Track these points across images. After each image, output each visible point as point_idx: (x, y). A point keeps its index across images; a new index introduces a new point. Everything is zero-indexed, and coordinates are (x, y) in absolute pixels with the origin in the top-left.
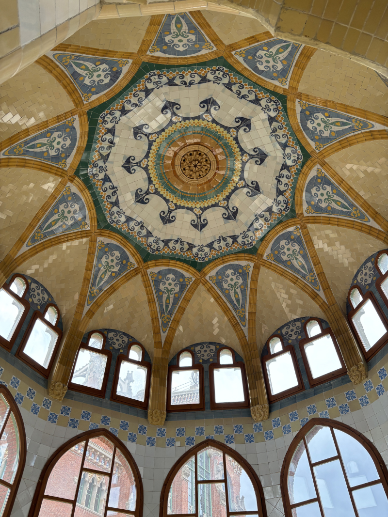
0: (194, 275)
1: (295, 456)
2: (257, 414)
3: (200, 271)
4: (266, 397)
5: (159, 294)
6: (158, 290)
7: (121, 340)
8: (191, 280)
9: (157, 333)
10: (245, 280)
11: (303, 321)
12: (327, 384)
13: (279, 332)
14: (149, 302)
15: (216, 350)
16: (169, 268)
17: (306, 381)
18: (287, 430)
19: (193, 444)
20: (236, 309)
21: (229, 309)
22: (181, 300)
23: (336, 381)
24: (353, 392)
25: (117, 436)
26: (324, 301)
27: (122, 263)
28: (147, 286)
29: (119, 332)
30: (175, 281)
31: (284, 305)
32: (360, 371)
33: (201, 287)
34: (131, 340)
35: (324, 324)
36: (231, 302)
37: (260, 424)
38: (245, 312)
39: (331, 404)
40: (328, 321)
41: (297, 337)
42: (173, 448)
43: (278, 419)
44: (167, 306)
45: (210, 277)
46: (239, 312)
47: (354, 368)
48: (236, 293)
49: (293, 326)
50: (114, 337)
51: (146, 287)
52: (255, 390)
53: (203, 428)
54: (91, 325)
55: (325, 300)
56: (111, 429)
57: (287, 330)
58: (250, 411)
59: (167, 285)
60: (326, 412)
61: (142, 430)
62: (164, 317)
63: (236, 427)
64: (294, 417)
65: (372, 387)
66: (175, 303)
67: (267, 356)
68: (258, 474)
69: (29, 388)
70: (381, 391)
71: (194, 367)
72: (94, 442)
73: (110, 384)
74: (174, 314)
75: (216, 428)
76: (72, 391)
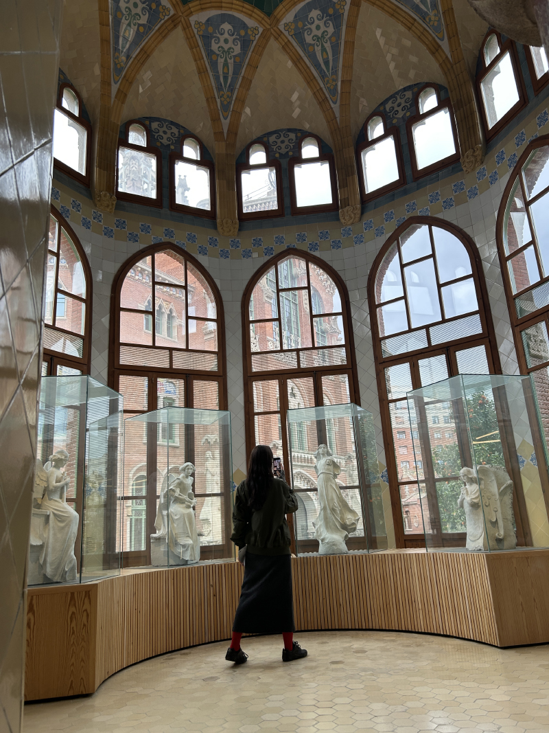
0: (261, 22)
1: (387, 259)
2: (347, 218)
3: (269, 14)
4: (358, 196)
5: (211, 59)
6: (210, 53)
7: (169, 132)
8: (256, 32)
9: (215, 120)
10: (337, 27)
11: (416, 90)
12: (434, 176)
13: (382, 108)
14: (200, 73)
15: (297, 139)
16: (223, 12)
17: (409, 172)
18: (380, 232)
19: (272, 254)
20: (323, 76)
21: (315, 78)
22: (245, 66)
23: (445, 171)
24: (462, 183)
25: (186, 250)
26: (447, 57)
27: (151, 8)
28: (193, 46)
29: (165, 120)
30: (233, 35)
31: (392, 66)
32: (475, 156)
33: (273, 44)
34: (182, 131)
35: (442, 93)
36: (317, 66)
37: (350, 229)
38: (336, 80)
39: (434, 198)
40: (448, 88)
41: (405, 114)
42: (250, 259)
43: (371, 221)
44: (226, 78)
45: (286, 25)
46: (328, 81)
47: (469, 152)
48: (324, 50)
49: (401, 98)
50: (159, 128)
51: (191, 48)
52: (346, 188)
53: (282, 237)
54: (126, 113)
55: (449, 56)
56: (177, 243)
57: (393, 105)
58: (338, 215)
59: (222, 43)
60: (427, 209)
61: (213, 242)
62: (223, 95)
63: (321, 233)
64: (389, 218)
65: (485, 175)
66: (237, 72)
67: (364, 143)
68: (344, 279)
69: (72, 199)
70: (494, 179)
71: (269, 164)
72: (160, 257)
73: (166, 191)
74: (237, 90)
75: (298, 235)
76: (122, 202)
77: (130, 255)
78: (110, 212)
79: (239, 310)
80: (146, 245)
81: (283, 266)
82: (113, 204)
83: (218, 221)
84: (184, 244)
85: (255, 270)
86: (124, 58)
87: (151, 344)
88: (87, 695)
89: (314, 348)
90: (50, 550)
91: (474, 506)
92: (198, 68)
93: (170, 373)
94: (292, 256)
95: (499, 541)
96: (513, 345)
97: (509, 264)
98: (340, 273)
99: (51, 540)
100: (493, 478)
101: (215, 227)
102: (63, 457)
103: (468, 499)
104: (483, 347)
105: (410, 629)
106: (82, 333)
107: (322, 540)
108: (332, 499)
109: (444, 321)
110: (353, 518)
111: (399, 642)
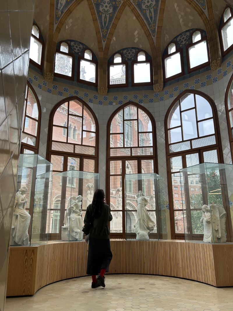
1: (174, 108)
2: (157, 89)
4: (162, 79)
5: (99, 14)
6: (99, 12)
7: (78, 47)
8: (120, 3)
9: (100, 42)
10: (157, 2)
11: (191, 32)
12: (198, 71)
14: (94, 21)
15: (136, 52)
17: (186, 69)
18: (172, 96)
19: (122, 104)
20: (149, 24)
21: (145, 25)
22: (114, 18)
23: (203, 69)
24: (210, 75)
25: (83, 100)
26: (206, 17)
28: (91, 8)
29: (77, 41)
30: (109, 4)
31: (181, 20)
32: (217, 63)
33: (127, 8)
34: (84, 47)
35: (203, 34)
36: (147, 19)
37: (158, 94)
38: (155, 26)
39: (197, 82)
40: (206, 31)
41: (186, 42)
42: (112, 105)
43: (168, 91)
44: (105, 23)
46: (151, 26)
47: (215, 61)
48: (150, 12)
49: (184, 35)
50: (74, 45)
51: (90, 9)
52: (157, 75)
53: (127, 96)
54: (60, 37)
56: (80, 97)
57: (180, 38)
58: (153, 87)
59: (104, 8)
60: (193, 86)
61: (96, 97)
62: (103, 31)
63: (145, 95)
64: (176, 89)
65: (221, 72)
66: (110, 21)
67: (166, 55)
68: (154, 117)
69: (34, 75)
70: (225, 74)
71: (122, 63)
72: (72, 103)
73: (76, 74)
74: (110, 29)
75: (134, 96)
76: (56, 77)
77: (58, 101)
78: (51, 82)
79: (106, 128)
80: (66, 97)
81: (127, 109)
82: (52, 78)
83: (98, 88)
84: (83, 97)
85: (114, 111)
86: (60, 13)
87: (66, 141)
88: (31, 296)
89: (138, 147)
90: (17, 230)
91: (208, 222)
92: (93, 18)
93: (74, 155)
94: (131, 105)
95: (219, 239)
96: (230, 150)
97: (230, 113)
98: (153, 114)
99: (18, 226)
100: (217, 210)
102: (25, 190)
103: (205, 219)
104: (216, 151)
105: (176, 276)
106: (36, 135)
107: (138, 234)
108: (144, 215)
109: (199, 138)
110: (153, 225)
111: (170, 281)
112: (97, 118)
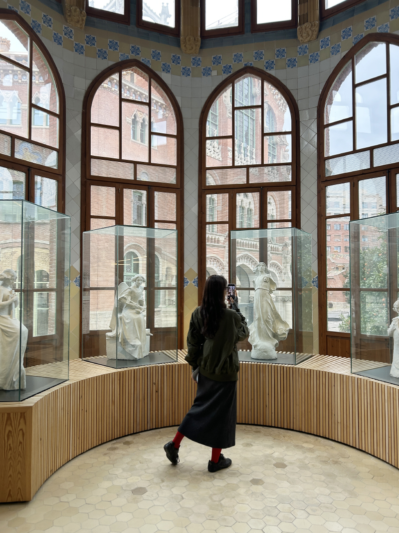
1: (339, 78)
2: (304, 35)
4: (318, 12)
18: (336, 51)
19: (230, 72)
25: (150, 67)
37: (306, 47)
39: (395, 14)
42: (209, 77)
43: (328, 39)
52: (306, 4)
53: (241, 55)
56: (143, 60)
58: (296, 32)
60: (387, 25)
61: (176, 60)
63: (278, 51)
64: (347, 34)
68: (296, 98)
69: (43, 13)
72: (127, 75)
73: (133, 7)
75: (256, 53)
76: (92, 18)
77: (99, 72)
78: (81, 28)
79: (197, 127)
80: (114, 63)
81: (240, 85)
82: (83, 20)
83: (182, 38)
84: (149, 61)
85: (214, 88)
87: (118, 157)
89: (263, 165)
93: (135, 184)
94: (248, 74)
98: (293, 93)
101: (179, 45)
106: (57, 147)
107: (255, 347)
109: (389, 143)
110: (284, 328)
112: (180, 106)
